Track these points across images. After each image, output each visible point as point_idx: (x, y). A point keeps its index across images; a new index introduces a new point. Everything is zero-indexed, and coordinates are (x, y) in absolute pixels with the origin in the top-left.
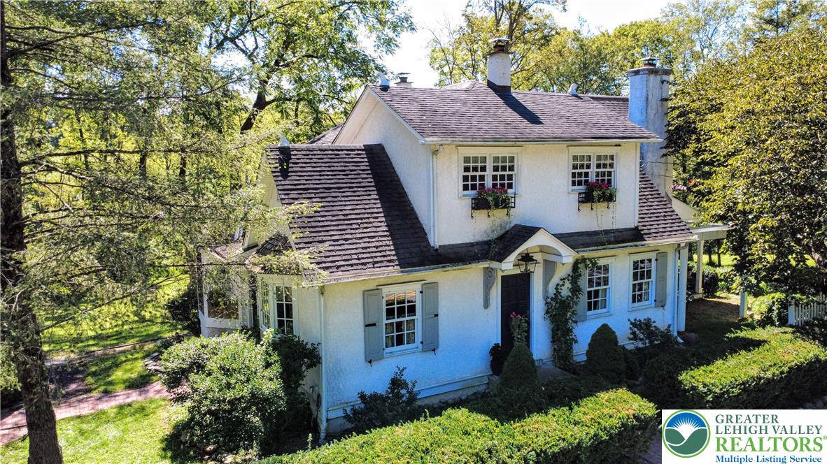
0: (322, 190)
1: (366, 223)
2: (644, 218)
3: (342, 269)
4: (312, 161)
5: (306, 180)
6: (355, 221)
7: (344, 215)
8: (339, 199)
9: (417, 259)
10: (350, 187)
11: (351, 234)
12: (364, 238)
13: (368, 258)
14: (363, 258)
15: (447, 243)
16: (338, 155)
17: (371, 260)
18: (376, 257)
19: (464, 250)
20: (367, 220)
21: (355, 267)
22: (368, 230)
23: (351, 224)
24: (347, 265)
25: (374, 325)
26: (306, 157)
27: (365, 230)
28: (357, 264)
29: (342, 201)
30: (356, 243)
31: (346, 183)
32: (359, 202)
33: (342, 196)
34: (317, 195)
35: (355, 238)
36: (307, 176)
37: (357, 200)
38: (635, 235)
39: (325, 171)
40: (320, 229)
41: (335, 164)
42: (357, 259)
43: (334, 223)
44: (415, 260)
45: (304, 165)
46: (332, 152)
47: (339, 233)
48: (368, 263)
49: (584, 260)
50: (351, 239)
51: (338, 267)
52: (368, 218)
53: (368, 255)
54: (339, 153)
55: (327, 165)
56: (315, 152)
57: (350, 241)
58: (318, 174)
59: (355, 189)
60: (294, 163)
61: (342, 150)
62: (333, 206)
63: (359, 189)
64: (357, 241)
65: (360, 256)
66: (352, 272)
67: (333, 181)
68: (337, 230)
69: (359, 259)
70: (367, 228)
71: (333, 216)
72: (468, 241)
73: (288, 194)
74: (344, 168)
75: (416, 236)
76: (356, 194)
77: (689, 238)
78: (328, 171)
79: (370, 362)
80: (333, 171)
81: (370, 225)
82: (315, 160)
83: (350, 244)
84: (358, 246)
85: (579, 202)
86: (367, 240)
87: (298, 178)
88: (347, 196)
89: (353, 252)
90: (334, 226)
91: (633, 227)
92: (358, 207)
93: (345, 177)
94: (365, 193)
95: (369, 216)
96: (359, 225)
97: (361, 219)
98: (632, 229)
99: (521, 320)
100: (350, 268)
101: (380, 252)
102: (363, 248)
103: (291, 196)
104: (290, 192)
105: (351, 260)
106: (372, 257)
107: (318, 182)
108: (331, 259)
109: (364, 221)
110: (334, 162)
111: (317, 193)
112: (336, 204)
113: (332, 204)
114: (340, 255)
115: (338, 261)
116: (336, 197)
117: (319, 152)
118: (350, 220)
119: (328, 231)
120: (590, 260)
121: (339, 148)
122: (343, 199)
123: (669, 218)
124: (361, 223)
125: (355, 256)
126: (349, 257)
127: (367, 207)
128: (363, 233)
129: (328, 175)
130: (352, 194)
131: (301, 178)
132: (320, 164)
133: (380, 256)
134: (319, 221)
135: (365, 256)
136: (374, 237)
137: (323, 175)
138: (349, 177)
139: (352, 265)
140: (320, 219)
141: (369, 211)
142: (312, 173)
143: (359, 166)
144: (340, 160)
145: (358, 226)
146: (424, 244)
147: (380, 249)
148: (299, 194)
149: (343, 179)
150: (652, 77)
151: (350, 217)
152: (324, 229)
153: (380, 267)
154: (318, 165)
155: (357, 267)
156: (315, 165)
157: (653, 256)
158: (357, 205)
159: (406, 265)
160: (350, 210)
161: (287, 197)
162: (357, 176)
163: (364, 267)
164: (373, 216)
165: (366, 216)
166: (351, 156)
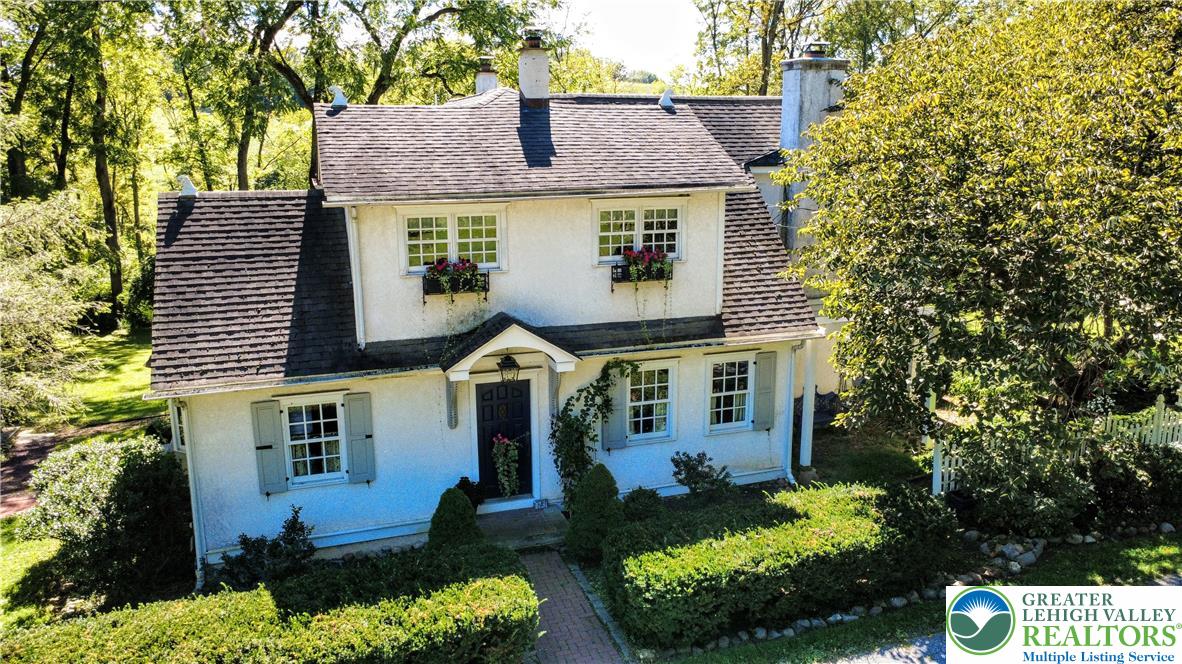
0: (222, 260)
1: (270, 308)
2: (740, 300)
3: (209, 375)
4: (223, 216)
5: (203, 245)
6: (255, 306)
7: (241, 297)
8: (243, 272)
9: (330, 361)
10: (265, 255)
11: (242, 324)
12: (258, 330)
13: (253, 360)
14: (246, 360)
15: (383, 339)
16: (267, 206)
17: (257, 363)
18: (266, 358)
19: (409, 349)
20: (274, 305)
21: (229, 373)
22: (270, 319)
23: (247, 310)
24: (218, 370)
25: (270, 447)
26: (216, 210)
27: (265, 319)
28: (233, 369)
29: (247, 276)
30: (244, 338)
31: (262, 249)
32: (271, 278)
33: (249, 269)
34: (212, 268)
35: (245, 331)
36: (206, 239)
37: (270, 275)
38: (713, 328)
39: (236, 231)
40: (198, 317)
41: (256, 221)
42: (235, 361)
43: (222, 309)
44: (323, 364)
45: (209, 223)
46: (259, 203)
47: (225, 322)
48: (251, 367)
49: (618, 364)
50: (239, 332)
51: (204, 372)
52: (276, 301)
53: (256, 356)
54: (269, 203)
55: (242, 222)
56: (233, 203)
57: (236, 336)
58: (225, 235)
59: (273, 258)
60: (193, 220)
61: (275, 199)
62: (229, 283)
63: (279, 258)
64: (247, 335)
65: (243, 357)
66: (220, 380)
67: (243, 247)
68: (222, 319)
69: (239, 361)
70: (269, 316)
71: (224, 298)
72: (419, 337)
73: (168, 266)
74: (268, 226)
75: (340, 327)
76: (271, 265)
77: (811, 332)
78: (241, 231)
79: (268, 494)
80: (248, 231)
81: (276, 312)
82: (228, 215)
83: (235, 339)
84: (247, 342)
85: (613, 279)
86: (262, 333)
87: (192, 242)
88: (256, 269)
89: (235, 350)
90: (220, 312)
91: (714, 314)
92: (267, 285)
93: (265, 240)
94: (287, 264)
95: (280, 297)
96: (259, 312)
97: (265, 302)
98: (710, 318)
99: (508, 445)
100: (221, 374)
101: (276, 351)
102: (251, 346)
103: (171, 269)
104: (172, 263)
105: (226, 362)
106: (260, 359)
107: (221, 247)
108: (197, 361)
109: (269, 305)
110: (256, 218)
111: (212, 264)
112: (235, 280)
113: (229, 280)
114: (213, 356)
115: (206, 364)
116: (239, 270)
117: (238, 203)
118: (246, 303)
119: (208, 320)
120: (629, 362)
121: (270, 196)
122: (249, 273)
123: (787, 300)
124: (263, 309)
125: (236, 357)
126: (226, 358)
127: (281, 284)
128: (261, 323)
129: (238, 237)
130: (266, 265)
131: (197, 242)
132: (233, 221)
133: (273, 358)
134: (200, 306)
135: (251, 356)
136: (275, 329)
137: (232, 238)
138: (271, 239)
139: (225, 370)
140: (202, 302)
141: (281, 290)
142: (217, 235)
143: (293, 223)
144: (267, 214)
145: (256, 314)
146: (349, 340)
147: (276, 347)
148: (185, 266)
149: (260, 243)
150: (811, 74)
151: (249, 299)
152: (204, 317)
153: (266, 373)
154: (229, 222)
155: (233, 373)
156: (226, 222)
157: (750, 357)
158: (267, 281)
159: (309, 371)
160: (253, 289)
161: (165, 270)
162: (283, 239)
163: (243, 373)
164: (285, 297)
165: (275, 297)
166: (286, 207)
